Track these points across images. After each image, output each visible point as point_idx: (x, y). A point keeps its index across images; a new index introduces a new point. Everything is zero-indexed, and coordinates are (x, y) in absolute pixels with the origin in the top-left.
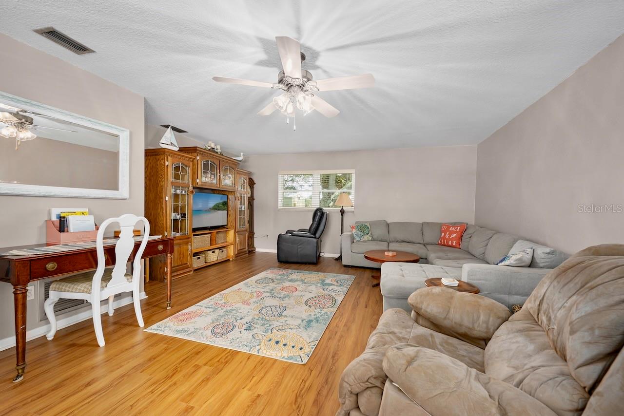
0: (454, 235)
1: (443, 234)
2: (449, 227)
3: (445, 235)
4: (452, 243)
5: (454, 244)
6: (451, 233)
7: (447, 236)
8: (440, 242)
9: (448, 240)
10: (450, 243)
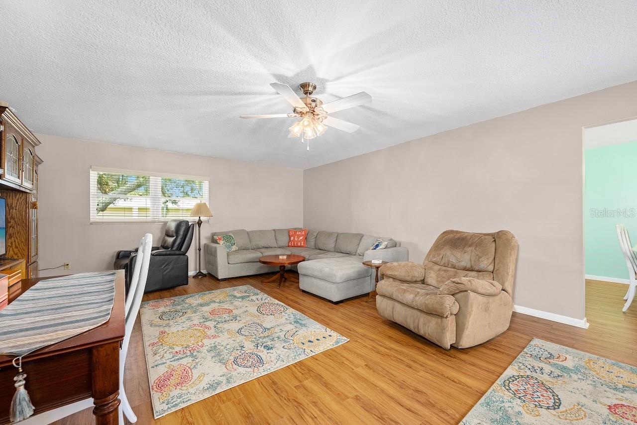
0: (301, 238)
1: (292, 238)
2: (296, 232)
3: (294, 239)
4: (301, 244)
5: (302, 244)
6: (299, 236)
7: (296, 239)
8: (290, 244)
9: (297, 242)
10: (299, 244)
